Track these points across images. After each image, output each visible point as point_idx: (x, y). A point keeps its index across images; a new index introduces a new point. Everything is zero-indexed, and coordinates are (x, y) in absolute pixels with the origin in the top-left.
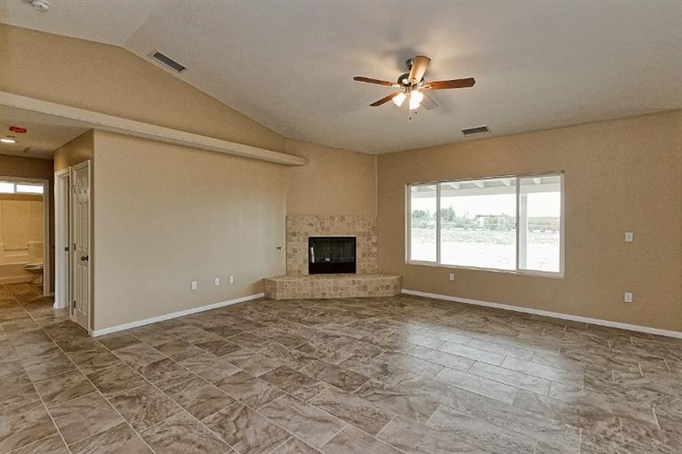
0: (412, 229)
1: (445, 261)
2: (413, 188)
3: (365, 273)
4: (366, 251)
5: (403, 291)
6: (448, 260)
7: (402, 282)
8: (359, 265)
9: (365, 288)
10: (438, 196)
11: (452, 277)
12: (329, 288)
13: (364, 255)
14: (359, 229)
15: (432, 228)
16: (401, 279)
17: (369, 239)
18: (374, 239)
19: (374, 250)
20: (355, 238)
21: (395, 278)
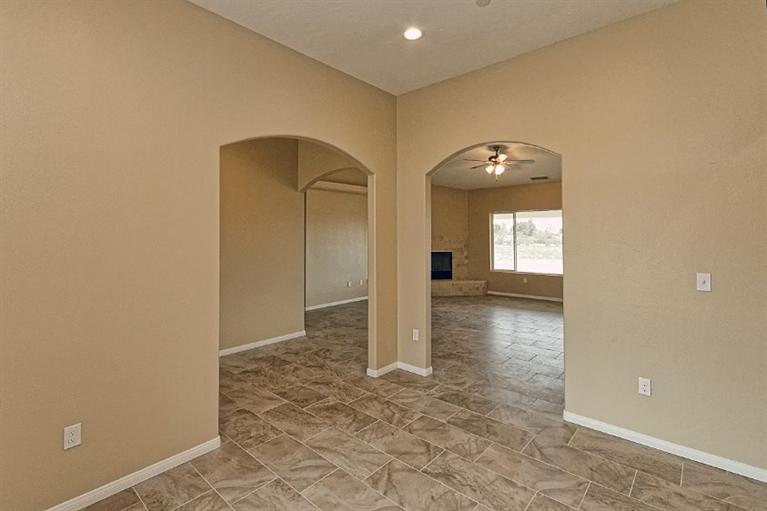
0: (495, 245)
1: (520, 269)
2: (495, 215)
3: (459, 279)
4: (460, 262)
5: (489, 292)
6: (523, 268)
7: (488, 286)
8: (454, 273)
9: (461, 289)
10: (514, 217)
11: (525, 280)
13: (458, 265)
14: (455, 246)
15: (509, 243)
16: (487, 283)
17: (462, 254)
18: (465, 254)
19: (466, 262)
20: (451, 253)
21: (483, 282)
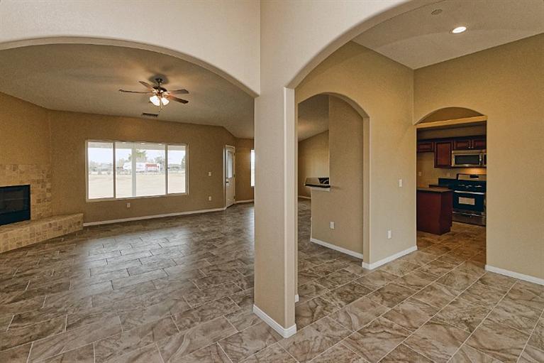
4: (41, 198)
7: (84, 218)
8: (35, 211)
9: (60, 228)
11: (129, 205)
12: (26, 236)
13: (39, 201)
14: (33, 177)
17: (43, 186)
18: (48, 186)
20: (29, 186)
